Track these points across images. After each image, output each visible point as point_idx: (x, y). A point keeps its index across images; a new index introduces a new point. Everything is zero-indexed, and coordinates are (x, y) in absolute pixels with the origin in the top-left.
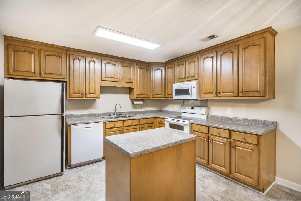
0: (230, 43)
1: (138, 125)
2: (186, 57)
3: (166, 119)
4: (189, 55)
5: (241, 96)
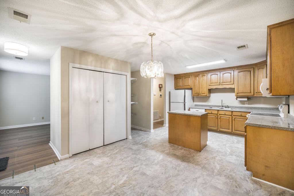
1: (231, 115)
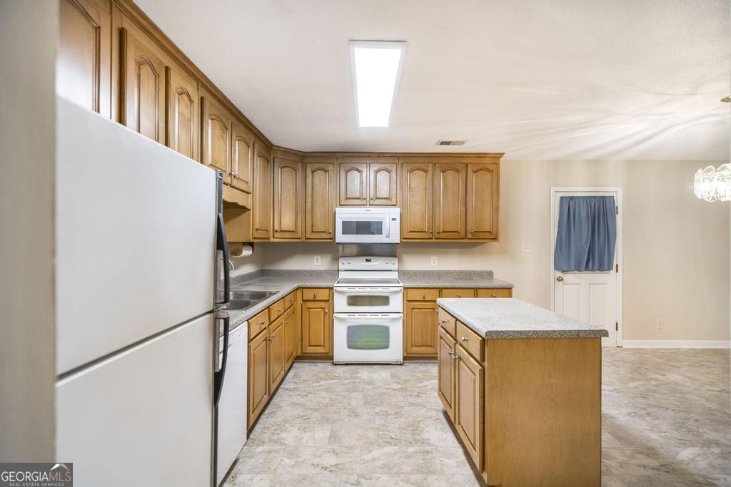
0: (454, 157)
2: (369, 157)
3: (335, 288)
4: (376, 155)
5: (468, 239)
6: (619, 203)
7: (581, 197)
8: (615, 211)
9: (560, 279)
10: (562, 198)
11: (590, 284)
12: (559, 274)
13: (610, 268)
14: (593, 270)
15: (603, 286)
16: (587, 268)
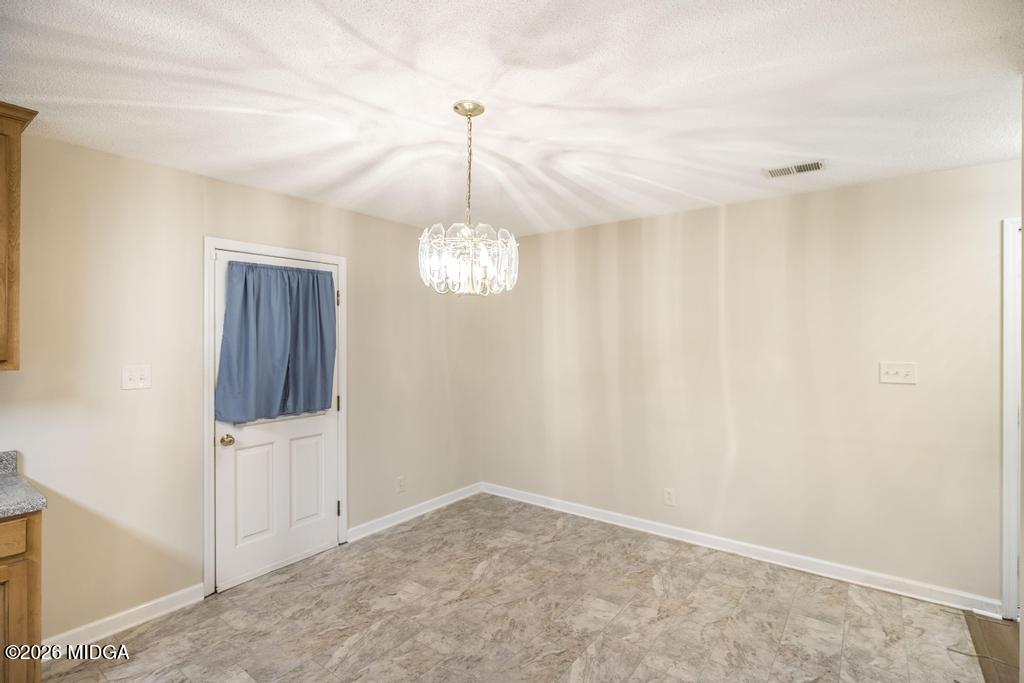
6: (341, 284)
7: (271, 268)
8: (333, 299)
9: (227, 441)
10: (231, 264)
11: (291, 440)
12: (225, 429)
13: (325, 406)
14: (295, 412)
15: (314, 440)
16: (283, 411)
